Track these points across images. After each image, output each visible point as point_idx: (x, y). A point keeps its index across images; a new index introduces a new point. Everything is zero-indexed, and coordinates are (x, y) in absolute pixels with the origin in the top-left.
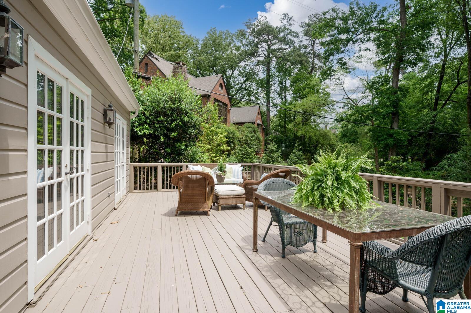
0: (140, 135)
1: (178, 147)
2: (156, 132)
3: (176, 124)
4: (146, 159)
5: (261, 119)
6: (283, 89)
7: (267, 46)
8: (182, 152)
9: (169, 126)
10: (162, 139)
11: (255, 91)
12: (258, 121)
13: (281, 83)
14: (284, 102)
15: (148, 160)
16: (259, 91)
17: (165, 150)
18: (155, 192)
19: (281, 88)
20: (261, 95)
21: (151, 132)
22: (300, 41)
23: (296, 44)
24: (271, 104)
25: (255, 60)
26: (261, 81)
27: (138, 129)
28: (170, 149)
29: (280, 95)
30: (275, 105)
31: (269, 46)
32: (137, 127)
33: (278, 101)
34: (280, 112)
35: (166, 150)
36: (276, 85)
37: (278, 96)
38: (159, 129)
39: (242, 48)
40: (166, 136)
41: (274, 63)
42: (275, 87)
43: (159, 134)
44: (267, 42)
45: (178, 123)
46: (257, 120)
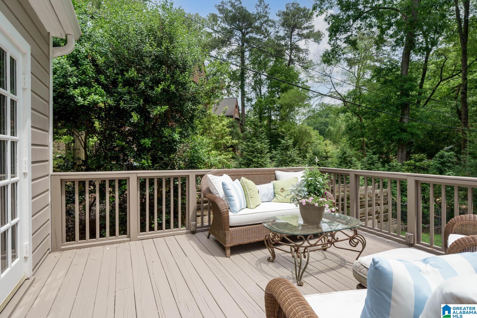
0: (83, 106)
1: (166, 137)
2: (122, 103)
3: (163, 90)
4: (98, 159)
5: (238, 113)
6: (258, 83)
7: (241, 35)
8: (175, 145)
9: (150, 92)
10: (135, 118)
11: (227, 84)
12: (236, 114)
13: (255, 75)
14: (259, 96)
15: (102, 162)
16: (232, 84)
17: (139, 143)
18: (124, 242)
19: (255, 82)
20: (233, 89)
21: (111, 101)
22: (276, 31)
23: (272, 34)
24: (245, 99)
25: (227, 49)
26: (234, 73)
27: (78, 91)
28: (149, 139)
29: (254, 89)
30: (249, 100)
31: (244, 34)
32: (75, 87)
33: (253, 95)
34: (254, 107)
35: (143, 141)
36: (251, 78)
37: (252, 90)
38: (127, 97)
39: (214, 35)
40: (142, 111)
41: (247, 54)
42: (249, 80)
43: (127, 106)
44: (241, 31)
45: (169, 86)
46: (234, 114)
